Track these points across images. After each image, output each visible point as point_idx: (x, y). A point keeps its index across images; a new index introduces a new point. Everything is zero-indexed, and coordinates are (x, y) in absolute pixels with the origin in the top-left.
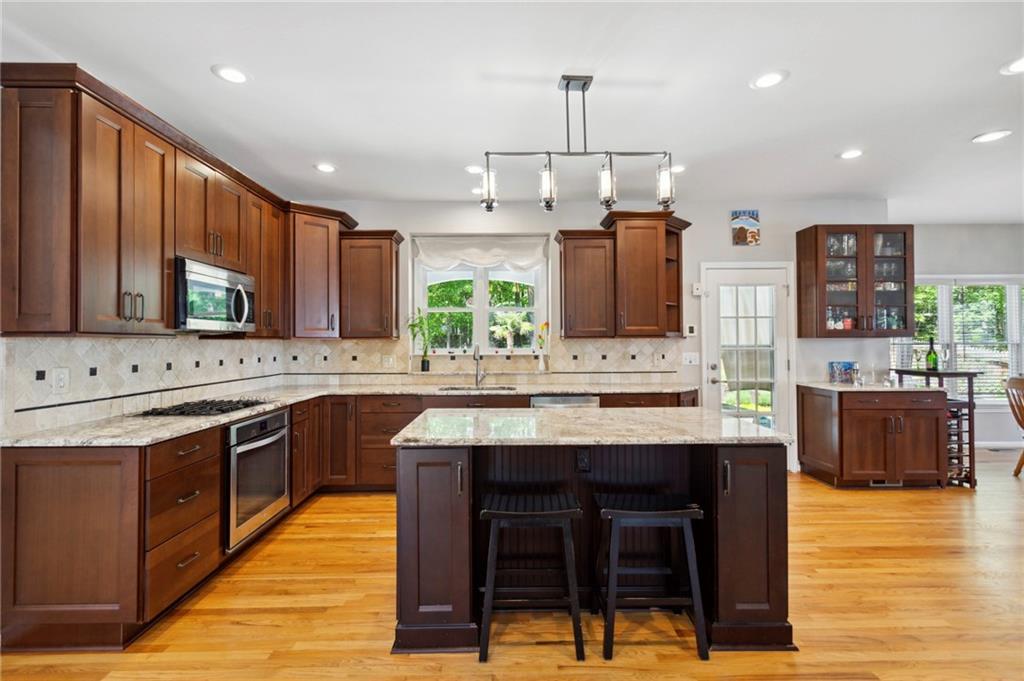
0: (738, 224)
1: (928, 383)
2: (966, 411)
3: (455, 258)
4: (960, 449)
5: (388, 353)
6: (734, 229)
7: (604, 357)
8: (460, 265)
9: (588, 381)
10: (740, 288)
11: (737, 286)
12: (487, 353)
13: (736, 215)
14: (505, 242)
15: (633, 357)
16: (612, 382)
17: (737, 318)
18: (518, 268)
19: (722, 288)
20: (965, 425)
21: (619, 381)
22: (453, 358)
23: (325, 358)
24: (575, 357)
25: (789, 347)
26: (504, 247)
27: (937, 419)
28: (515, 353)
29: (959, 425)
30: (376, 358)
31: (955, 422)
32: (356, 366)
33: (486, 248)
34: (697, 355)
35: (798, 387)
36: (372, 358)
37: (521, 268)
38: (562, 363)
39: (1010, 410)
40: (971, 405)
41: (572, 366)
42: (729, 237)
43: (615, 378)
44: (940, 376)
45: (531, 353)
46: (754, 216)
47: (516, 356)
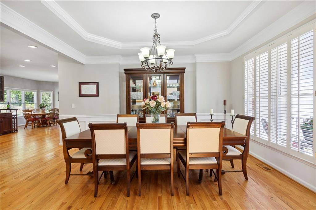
1: (7, 112)
2: (16, 117)
4: (14, 125)
20: (16, 120)
27: (10, 119)
29: (14, 120)
31: (13, 119)
39: (24, 117)
40: (16, 115)
44: (10, 110)
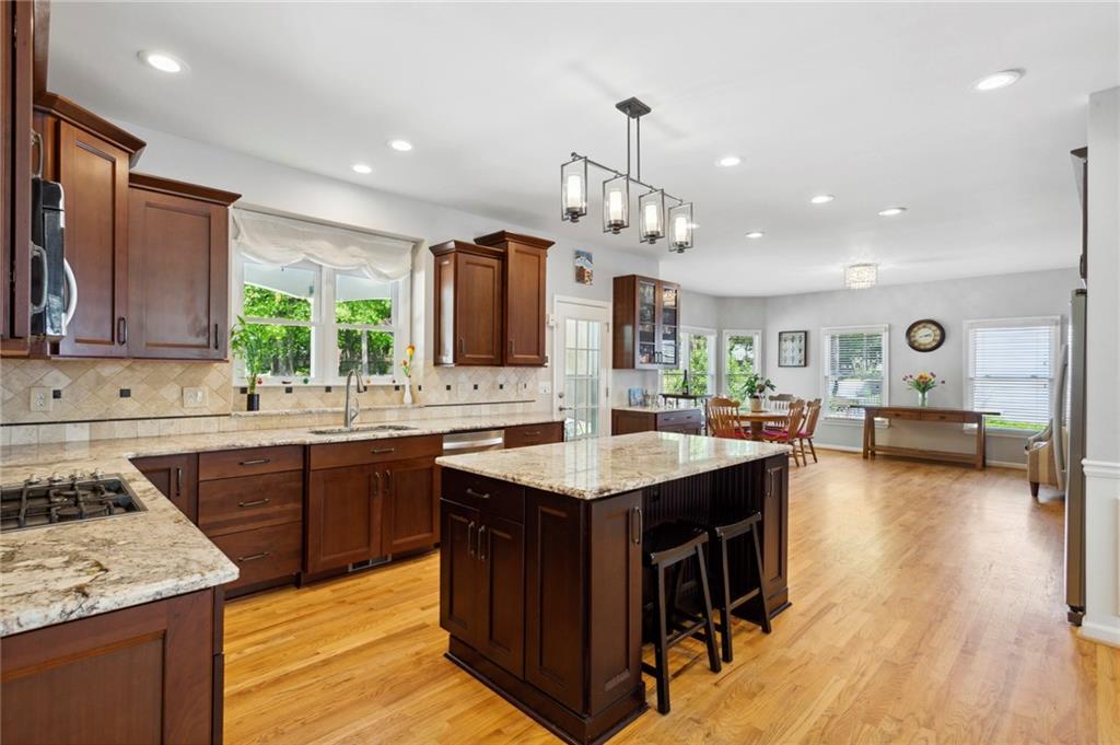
0: (580, 262)
3: (297, 250)
5: (195, 384)
6: (577, 267)
7: (476, 387)
8: (304, 261)
9: (460, 414)
10: (580, 322)
11: (577, 320)
12: (336, 384)
13: (578, 254)
14: (366, 241)
15: (501, 387)
16: (483, 413)
17: (576, 349)
18: (380, 275)
19: (568, 321)
21: (488, 413)
22: (289, 390)
23: (57, 395)
24: (449, 388)
25: (607, 376)
26: (363, 246)
28: (372, 383)
30: (170, 392)
32: (129, 407)
33: (342, 243)
34: (549, 383)
35: (613, 411)
36: (164, 392)
37: (387, 277)
38: (435, 394)
41: (446, 397)
42: (572, 274)
43: (485, 410)
45: (391, 383)
46: (589, 257)
47: (373, 387)
